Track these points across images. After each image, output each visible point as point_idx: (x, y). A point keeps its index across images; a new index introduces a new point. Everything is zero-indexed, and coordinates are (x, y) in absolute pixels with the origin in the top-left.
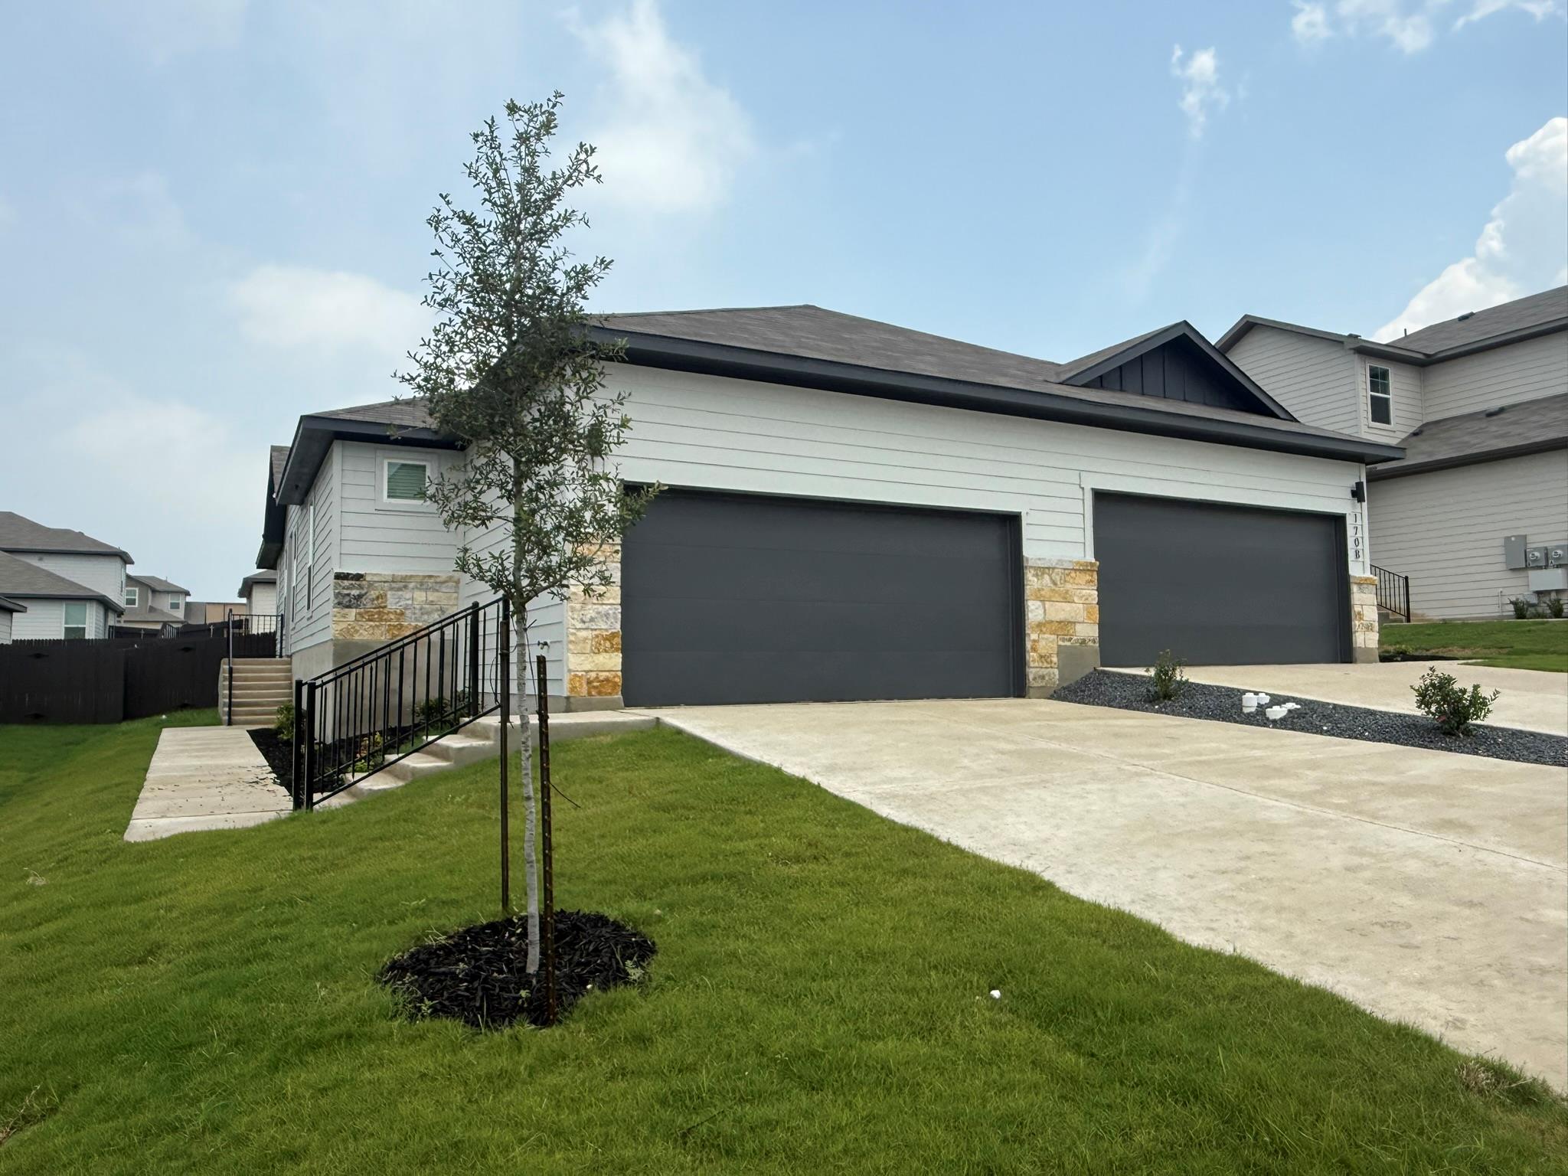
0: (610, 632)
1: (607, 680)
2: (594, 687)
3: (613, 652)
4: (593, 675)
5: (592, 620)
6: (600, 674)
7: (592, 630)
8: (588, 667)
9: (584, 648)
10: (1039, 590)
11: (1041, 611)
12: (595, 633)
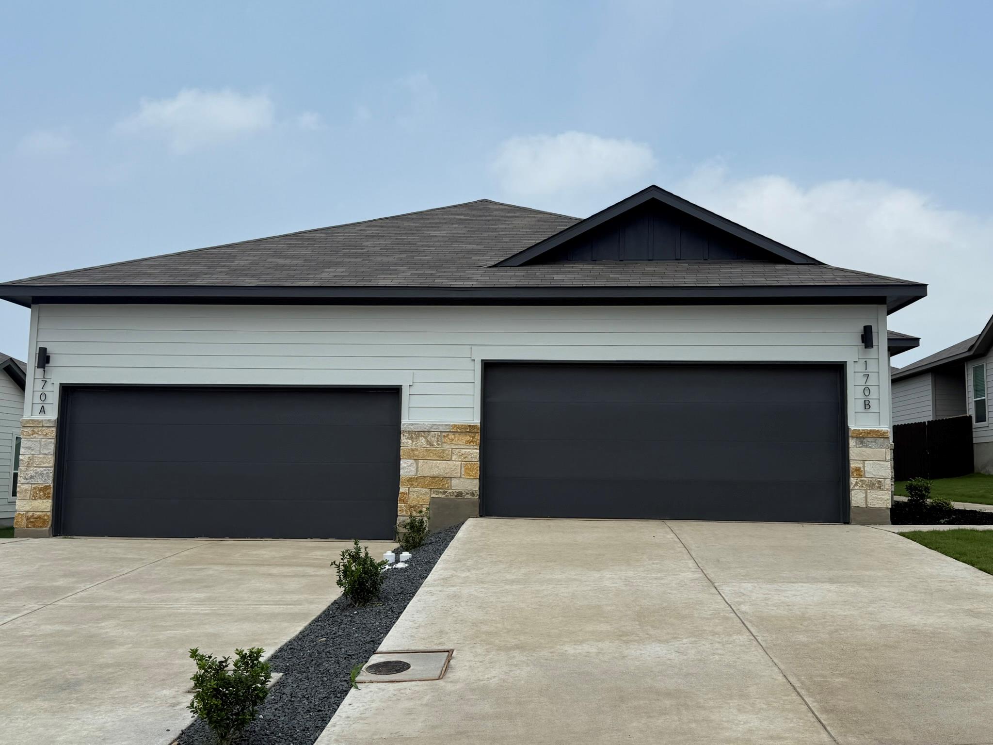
0: (44, 485)
1: (39, 517)
2: (31, 522)
3: (45, 499)
4: (30, 514)
5: (32, 477)
6: (36, 513)
7: (32, 484)
8: (27, 509)
9: (26, 496)
10: (413, 450)
11: (413, 469)
12: (33, 486)
